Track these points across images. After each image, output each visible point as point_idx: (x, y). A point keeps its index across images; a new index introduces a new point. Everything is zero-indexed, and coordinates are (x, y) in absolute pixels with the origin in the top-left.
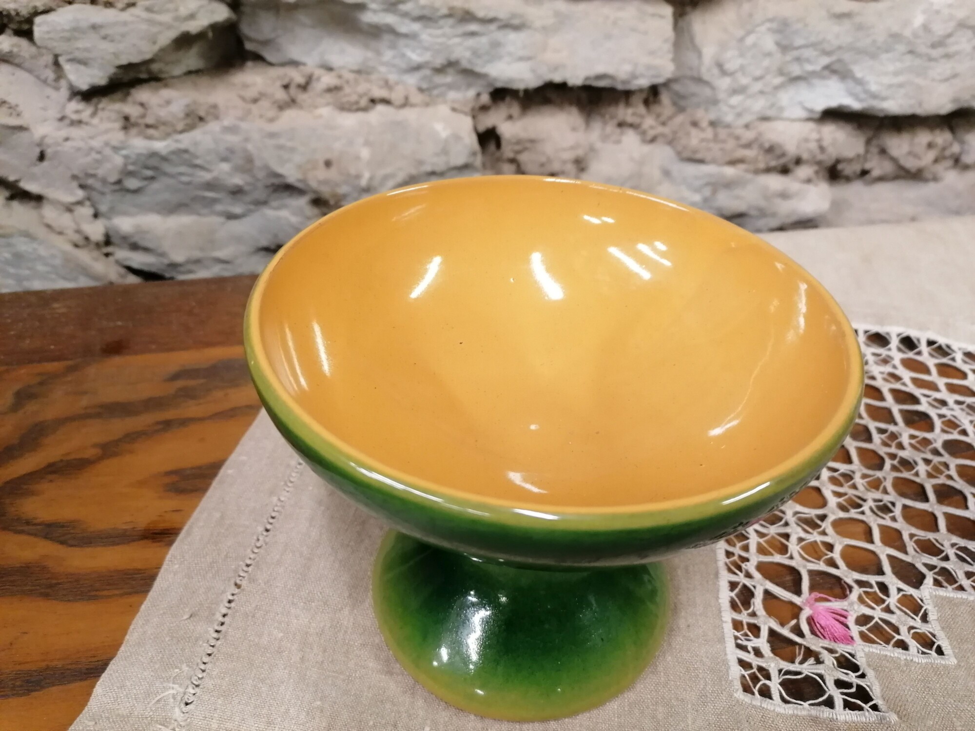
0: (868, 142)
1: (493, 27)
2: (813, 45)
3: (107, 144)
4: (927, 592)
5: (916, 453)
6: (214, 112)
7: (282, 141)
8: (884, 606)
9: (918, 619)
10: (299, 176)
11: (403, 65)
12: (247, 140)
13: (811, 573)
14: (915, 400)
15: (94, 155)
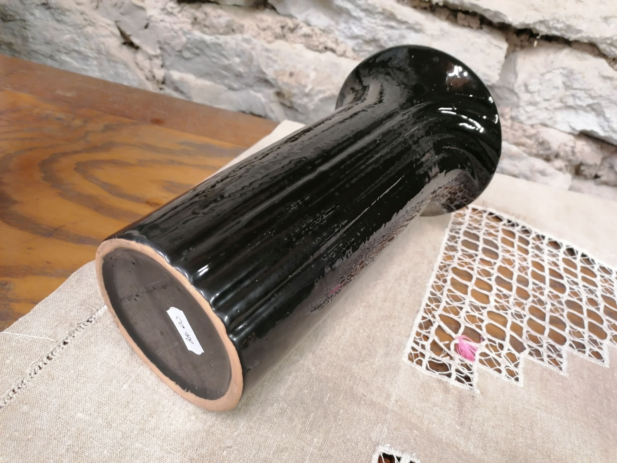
0: (604, 159)
1: (404, 26)
2: (585, 90)
3: (181, 29)
4: (523, 356)
5: (549, 299)
6: (241, 29)
7: (271, 55)
8: (497, 353)
9: (513, 365)
10: (274, 76)
11: (349, 34)
12: (253, 49)
13: (466, 327)
14: (561, 277)
15: (173, 33)
